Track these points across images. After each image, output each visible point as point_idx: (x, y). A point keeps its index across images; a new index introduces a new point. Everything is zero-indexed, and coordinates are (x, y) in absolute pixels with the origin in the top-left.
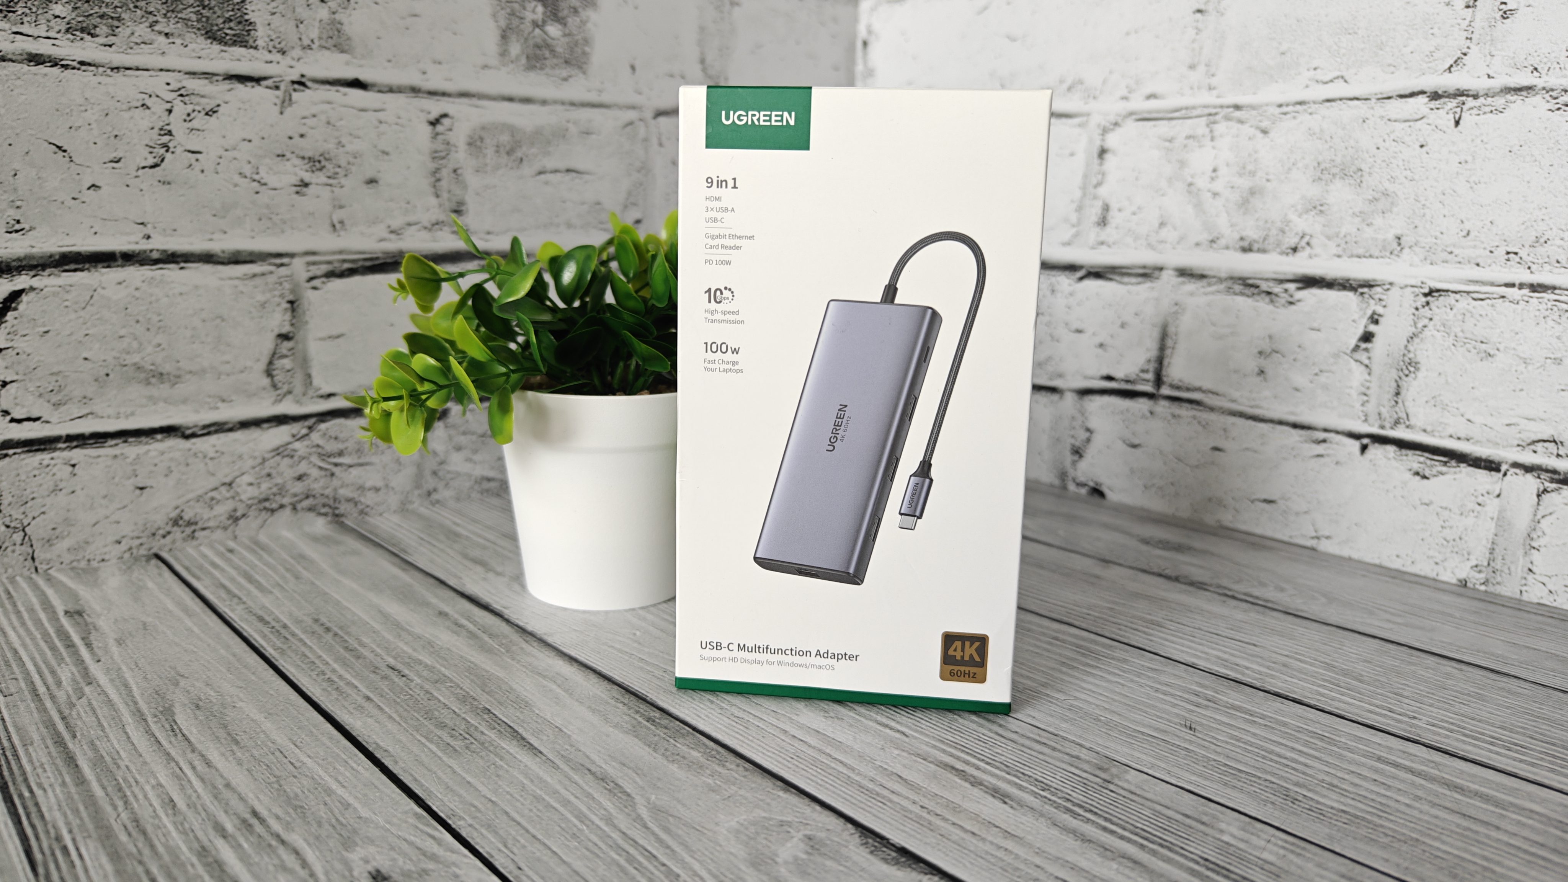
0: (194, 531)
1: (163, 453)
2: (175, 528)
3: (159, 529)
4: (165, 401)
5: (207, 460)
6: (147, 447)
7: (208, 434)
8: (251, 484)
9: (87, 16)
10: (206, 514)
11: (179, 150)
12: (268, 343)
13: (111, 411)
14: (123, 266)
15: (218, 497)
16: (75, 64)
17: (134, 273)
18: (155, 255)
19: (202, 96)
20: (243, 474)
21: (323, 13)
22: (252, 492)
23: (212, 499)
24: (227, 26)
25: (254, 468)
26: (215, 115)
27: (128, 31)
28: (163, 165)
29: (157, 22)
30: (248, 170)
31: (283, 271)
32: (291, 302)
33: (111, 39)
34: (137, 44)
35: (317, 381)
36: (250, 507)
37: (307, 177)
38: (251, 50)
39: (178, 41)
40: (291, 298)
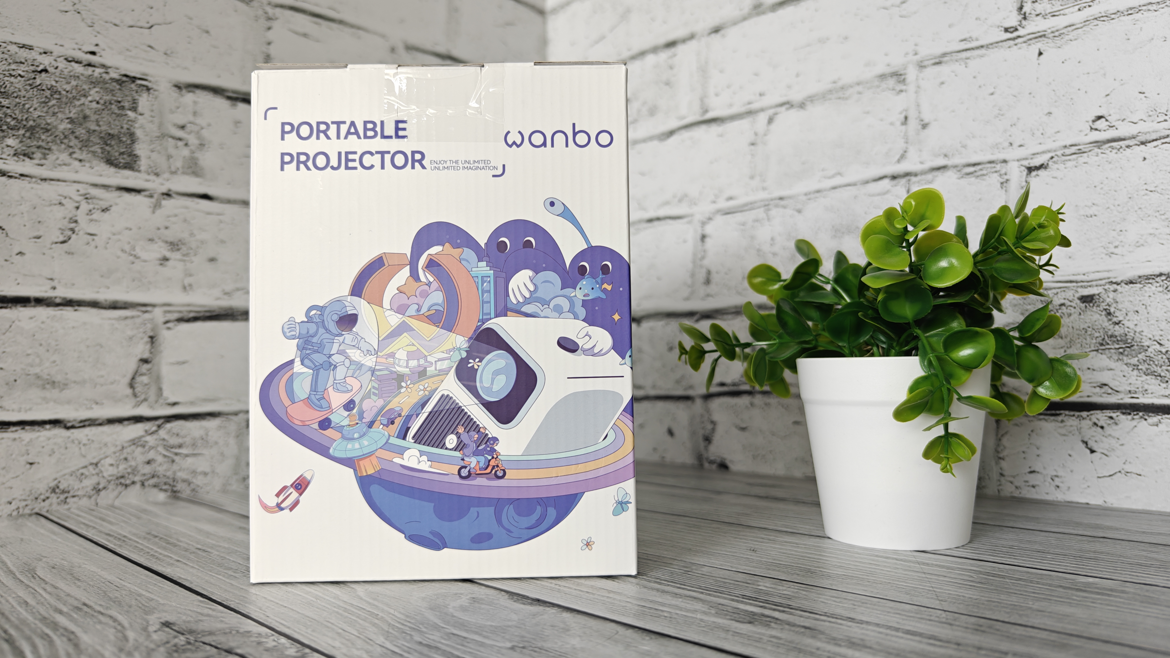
0: (66, 498)
1: (49, 439)
2: (53, 495)
3: (41, 494)
4: (55, 401)
5: (81, 445)
6: (38, 434)
7: (84, 426)
8: (112, 465)
9: (29, 147)
10: (77, 485)
11: (81, 233)
12: (132, 365)
13: (15, 406)
14: (34, 306)
15: (87, 473)
16: (17, 175)
17: (41, 312)
18: (58, 301)
19: (101, 200)
20: (106, 457)
21: (186, 152)
22: (112, 471)
23: (82, 474)
24: (122, 156)
25: (115, 453)
26: (108, 212)
27: (55, 157)
28: (70, 242)
29: (74, 153)
30: (127, 248)
31: (147, 316)
32: (152, 337)
33: (43, 162)
34: (60, 165)
35: (166, 393)
36: (109, 482)
37: (168, 254)
38: (136, 174)
39: (88, 165)
40: (151, 334)
